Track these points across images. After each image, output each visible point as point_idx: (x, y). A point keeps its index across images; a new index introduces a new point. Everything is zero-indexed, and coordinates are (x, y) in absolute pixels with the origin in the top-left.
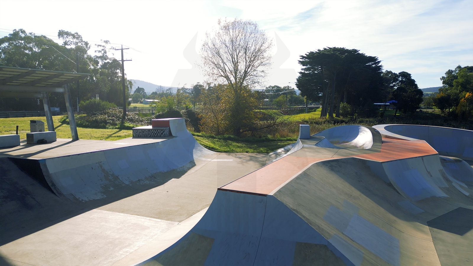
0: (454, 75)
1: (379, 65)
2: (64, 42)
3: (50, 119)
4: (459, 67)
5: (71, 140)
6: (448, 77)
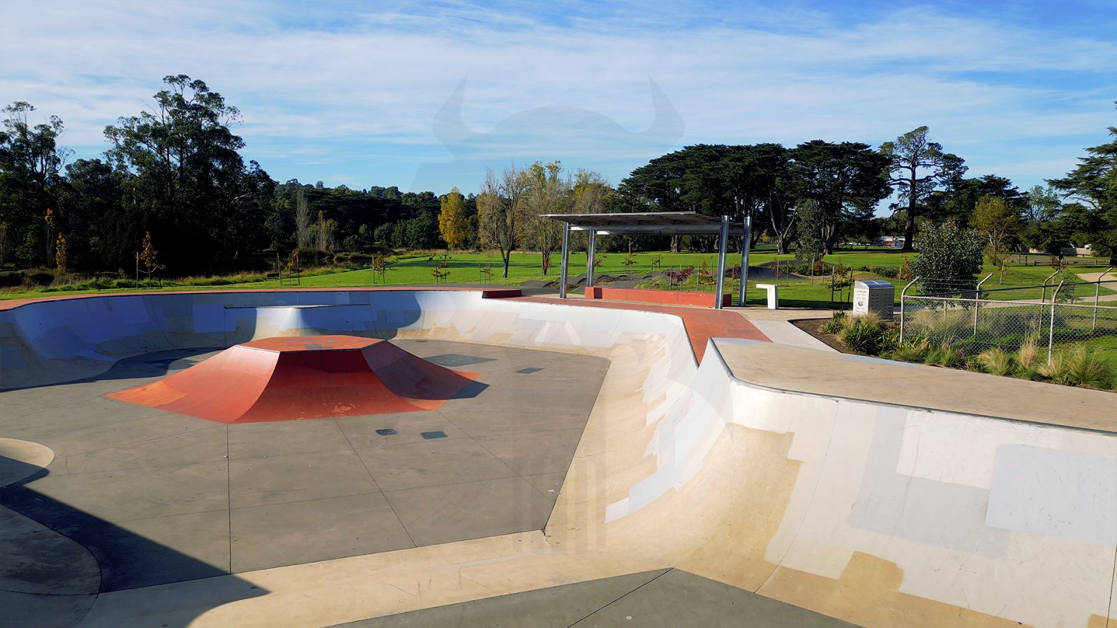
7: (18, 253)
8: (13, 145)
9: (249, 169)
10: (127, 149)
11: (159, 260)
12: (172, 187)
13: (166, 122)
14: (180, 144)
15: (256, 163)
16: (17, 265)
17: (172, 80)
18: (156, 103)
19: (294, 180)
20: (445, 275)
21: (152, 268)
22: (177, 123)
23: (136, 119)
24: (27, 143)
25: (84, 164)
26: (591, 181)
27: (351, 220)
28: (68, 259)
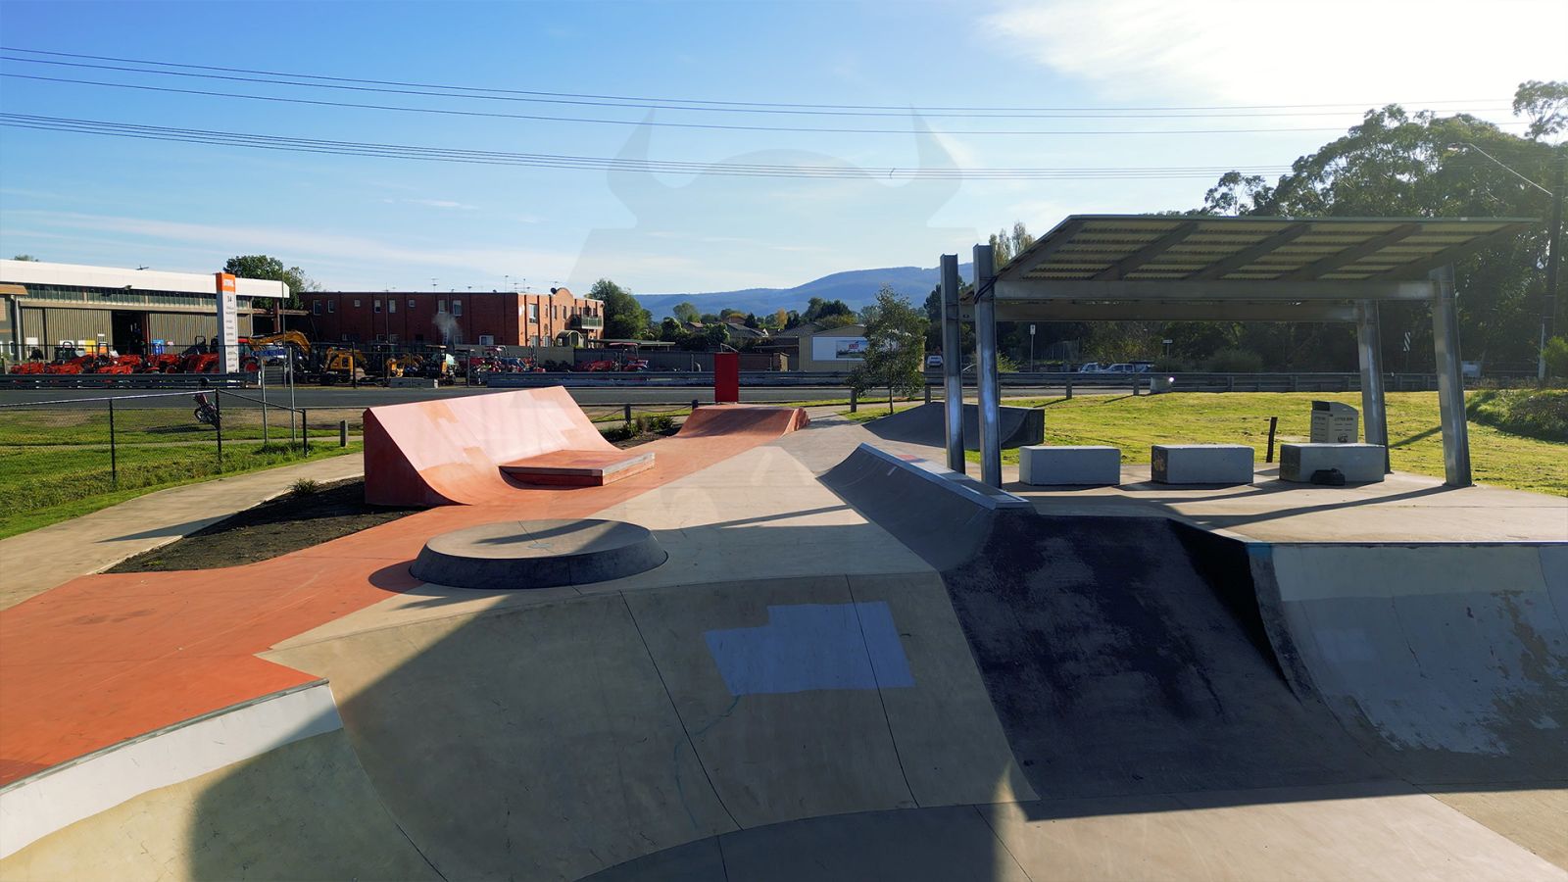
2: (1532, 126)
3: (1376, 398)
5: (1440, 482)
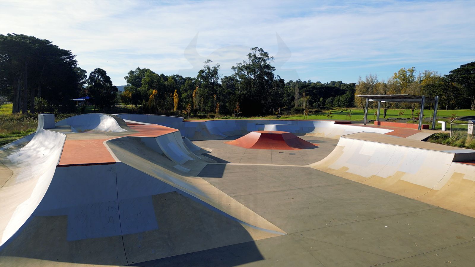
0: (135, 75)
1: (74, 59)
4: (139, 69)
6: (131, 77)
7: (206, 108)
8: (206, 74)
9: (276, 78)
10: (238, 74)
11: (240, 111)
12: (251, 86)
13: (250, 64)
14: (254, 71)
15: (279, 76)
16: (206, 112)
17: (253, 49)
18: (247, 57)
19: (299, 80)
20: (332, 117)
21: (238, 113)
22: (254, 64)
23: (241, 63)
24: (210, 73)
25: (226, 77)
26: (432, 75)
27: (318, 96)
28: (219, 110)
